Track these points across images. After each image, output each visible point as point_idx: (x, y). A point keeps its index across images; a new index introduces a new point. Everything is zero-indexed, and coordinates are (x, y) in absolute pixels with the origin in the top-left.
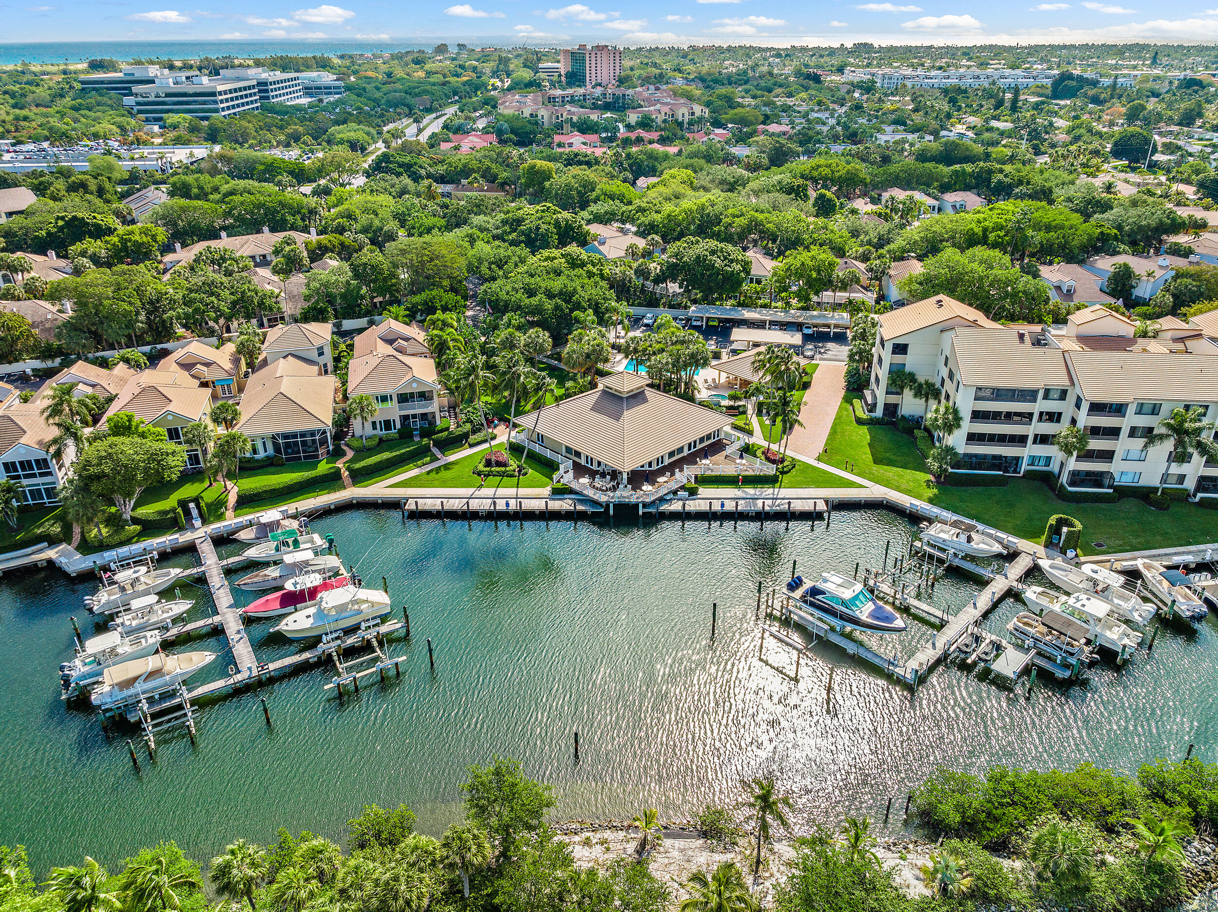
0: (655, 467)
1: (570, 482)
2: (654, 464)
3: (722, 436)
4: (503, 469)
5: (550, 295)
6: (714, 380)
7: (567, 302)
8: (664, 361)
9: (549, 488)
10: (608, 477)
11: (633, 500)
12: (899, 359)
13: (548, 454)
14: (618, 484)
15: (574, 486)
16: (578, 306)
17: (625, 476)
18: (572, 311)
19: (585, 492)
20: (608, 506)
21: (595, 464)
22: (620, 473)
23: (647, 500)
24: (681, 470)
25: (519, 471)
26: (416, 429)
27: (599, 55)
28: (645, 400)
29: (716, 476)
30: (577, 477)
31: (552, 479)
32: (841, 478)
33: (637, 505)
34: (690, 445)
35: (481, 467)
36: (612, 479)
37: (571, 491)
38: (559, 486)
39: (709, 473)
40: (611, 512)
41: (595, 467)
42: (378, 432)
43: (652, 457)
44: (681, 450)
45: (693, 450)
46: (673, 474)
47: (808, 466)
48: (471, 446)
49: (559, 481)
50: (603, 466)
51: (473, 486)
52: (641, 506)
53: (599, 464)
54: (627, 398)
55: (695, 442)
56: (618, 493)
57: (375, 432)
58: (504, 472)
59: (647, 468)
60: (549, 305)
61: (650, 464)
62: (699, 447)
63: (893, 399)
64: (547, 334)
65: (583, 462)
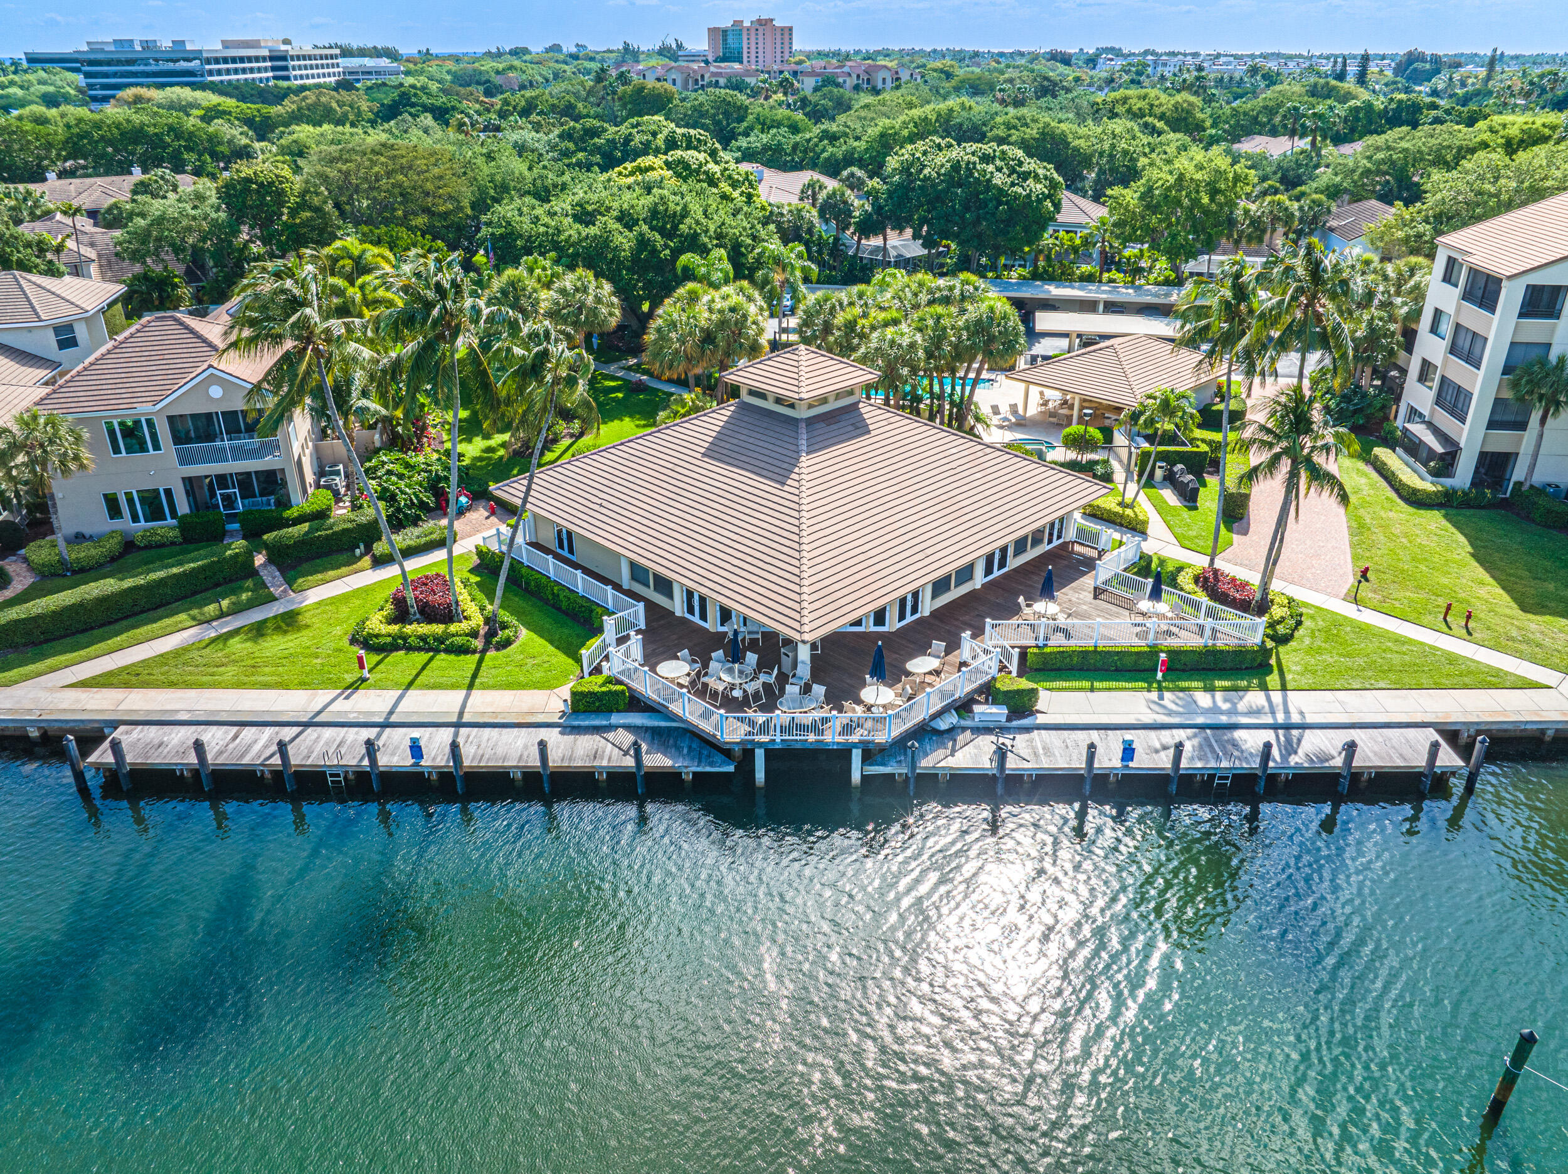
0: (892, 624)
1: (627, 672)
2: (892, 616)
3: (1070, 534)
4: (438, 629)
5: (627, 220)
6: (1014, 408)
7: (667, 235)
8: (905, 342)
9: (565, 692)
10: (752, 658)
11: (832, 737)
12: (1535, 329)
13: (580, 582)
14: (783, 679)
15: (645, 686)
16: (693, 243)
17: (804, 654)
18: (677, 253)
19: (675, 708)
20: (748, 753)
21: (713, 613)
22: (788, 642)
23: (881, 738)
24: (978, 632)
25: (491, 634)
26: (232, 518)
27: (760, 32)
28: (860, 428)
29: (1084, 654)
30: (655, 652)
31: (578, 660)
32: (1452, 659)
33: (844, 753)
34: (990, 558)
35: (377, 624)
36: (763, 665)
37: (635, 703)
38: (594, 684)
39: (1058, 641)
40: (760, 776)
41: (712, 624)
42: (125, 523)
43: (888, 594)
44: (965, 574)
45: (996, 573)
46: (953, 645)
47: (1337, 622)
48: (379, 562)
49: (597, 670)
50: (735, 624)
51: (326, 683)
52: (856, 756)
53: (726, 615)
54: (811, 422)
55: (1004, 550)
56: (781, 716)
57: (117, 524)
58: (440, 640)
59: (870, 627)
60: (624, 241)
61: (880, 617)
62: (1013, 563)
63: (1502, 440)
64: (607, 287)
65: (678, 607)
